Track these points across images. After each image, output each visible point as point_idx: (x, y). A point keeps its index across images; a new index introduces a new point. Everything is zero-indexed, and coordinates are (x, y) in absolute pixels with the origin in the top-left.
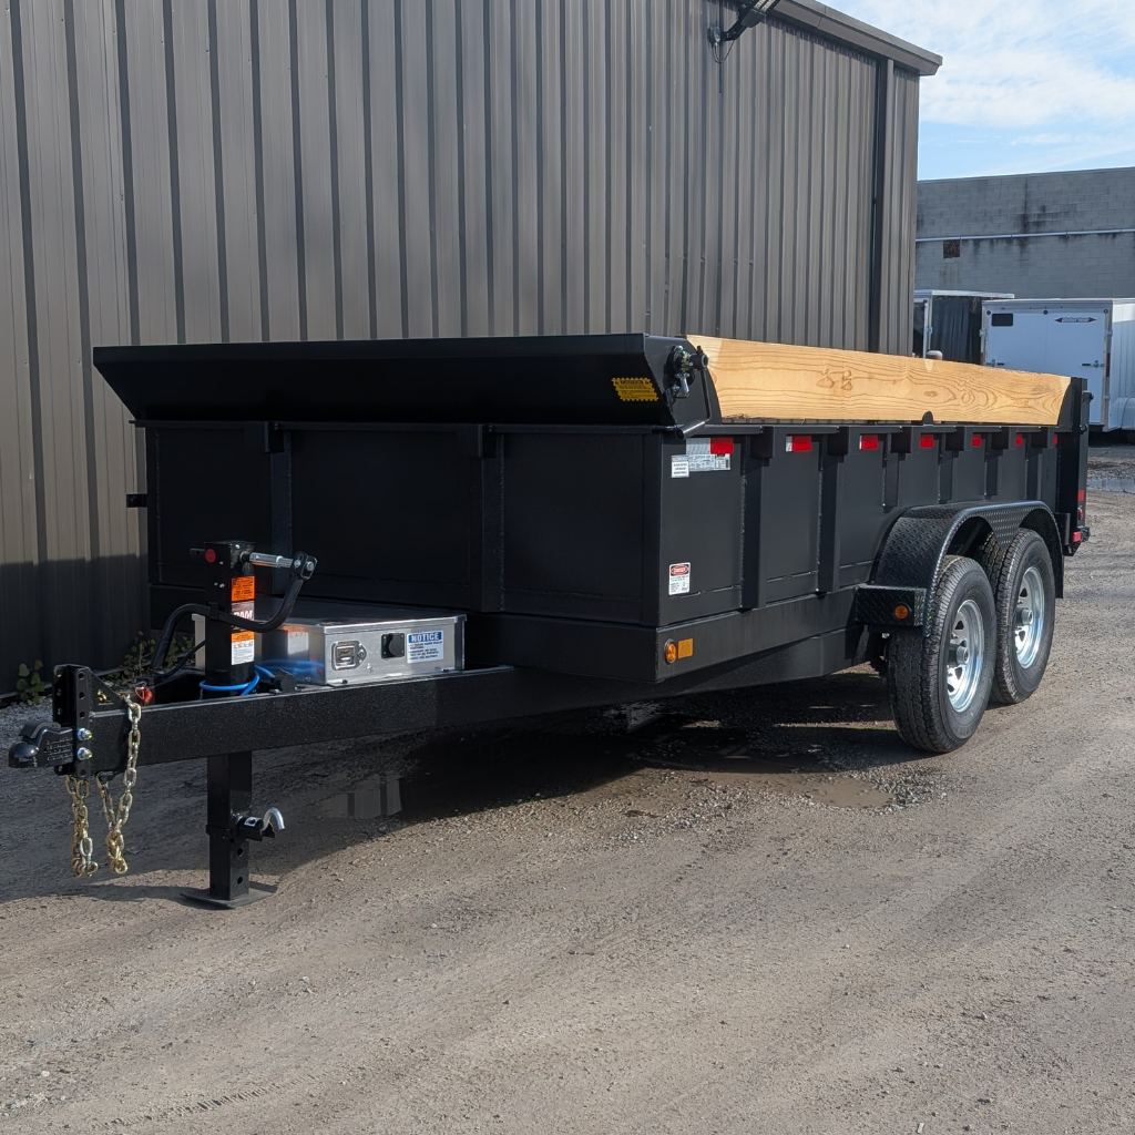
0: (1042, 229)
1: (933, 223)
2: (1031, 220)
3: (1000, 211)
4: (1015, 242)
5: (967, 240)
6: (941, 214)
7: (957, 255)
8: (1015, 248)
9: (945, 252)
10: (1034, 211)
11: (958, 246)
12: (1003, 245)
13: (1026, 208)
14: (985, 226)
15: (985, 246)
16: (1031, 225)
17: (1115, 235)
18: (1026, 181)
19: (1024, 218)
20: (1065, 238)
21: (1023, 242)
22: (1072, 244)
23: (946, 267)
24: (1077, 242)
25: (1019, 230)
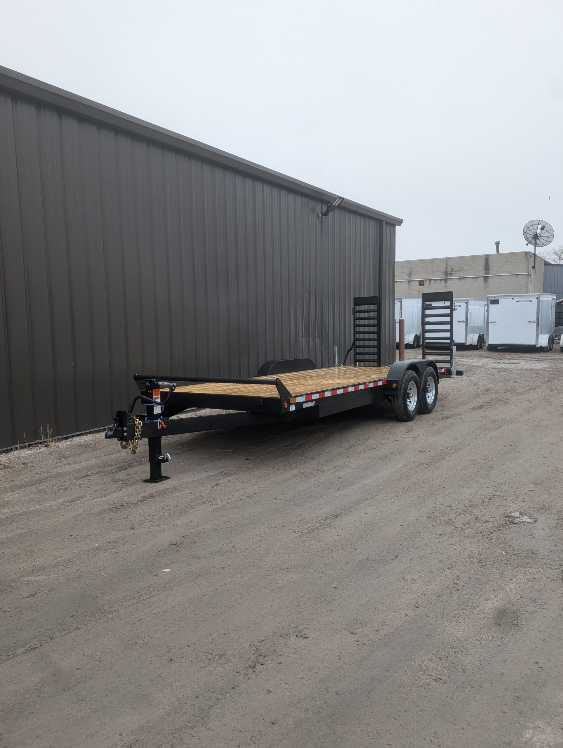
0: (452, 276)
1: (415, 274)
2: (448, 273)
3: (438, 270)
4: (443, 280)
5: (426, 280)
6: (418, 271)
7: (423, 285)
8: (443, 282)
9: (419, 284)
10: (449, 270)
11: (423, 282)
12: (439, 281)
13: (446, 269)
14: (433, 275)
15: (433, 282)
16: (448, 275)
17: (477, 277)
18: (446, 260)
19: (446, 272)
20: (460, 279)
21: (446, 280)
22: (462, 281)
23: (420, 289)
24: (464, 280)
25: (444, 276)
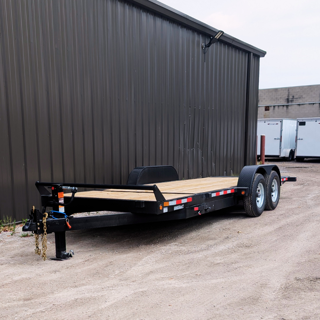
0: (293, 103)
1: (262, 101)
2: (290, 100)
3: (281, 98)
4: (285, 106)
5: (271, 106)
6: (264, 99)
7: (269, 110)
8: (285, 108)
9: (265, 109)
10: (291, 97)
11: (269, 107)
12: (282, 107)
13: (288, 96)
14: (277, 102)
15: (276, 108)
16: (290, 102)
17: (313, 104)
18: (288, 89)
19: (288, 99)
20: (299, 105)
21: (287, 106)
22: (301, 106)
23: (265, 113)
24: (303, 106)
25: (286, 103)
